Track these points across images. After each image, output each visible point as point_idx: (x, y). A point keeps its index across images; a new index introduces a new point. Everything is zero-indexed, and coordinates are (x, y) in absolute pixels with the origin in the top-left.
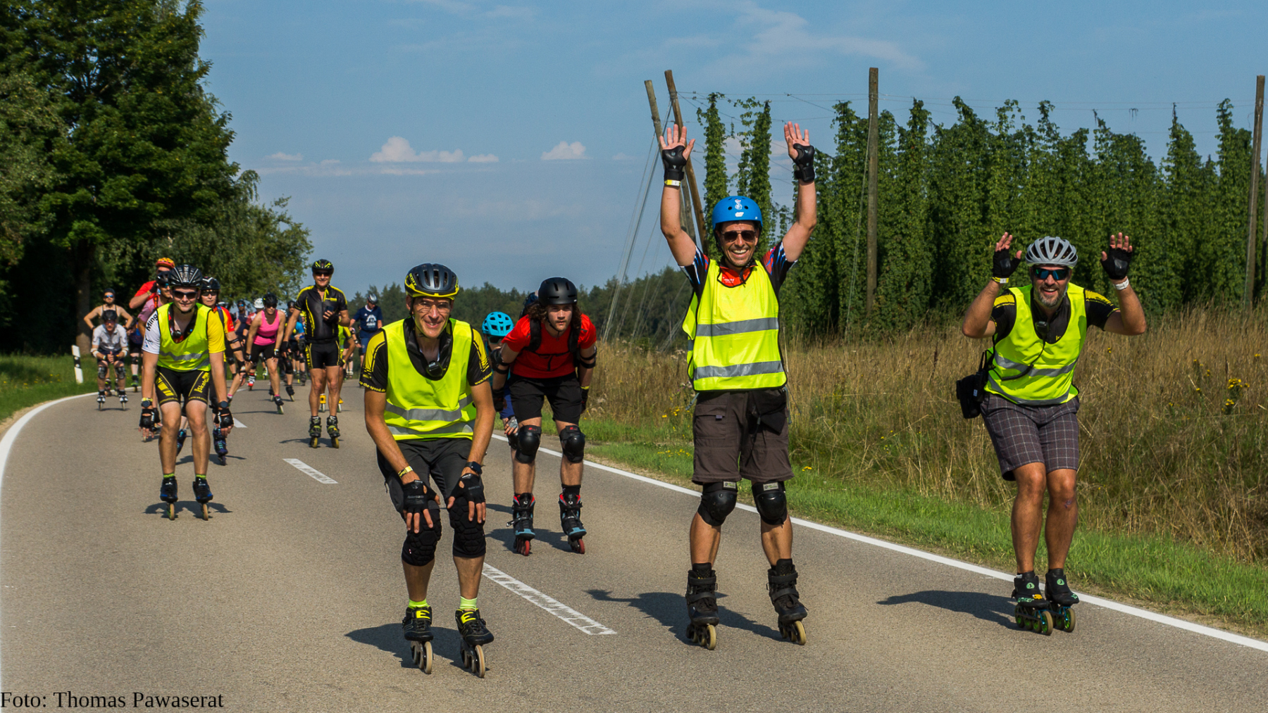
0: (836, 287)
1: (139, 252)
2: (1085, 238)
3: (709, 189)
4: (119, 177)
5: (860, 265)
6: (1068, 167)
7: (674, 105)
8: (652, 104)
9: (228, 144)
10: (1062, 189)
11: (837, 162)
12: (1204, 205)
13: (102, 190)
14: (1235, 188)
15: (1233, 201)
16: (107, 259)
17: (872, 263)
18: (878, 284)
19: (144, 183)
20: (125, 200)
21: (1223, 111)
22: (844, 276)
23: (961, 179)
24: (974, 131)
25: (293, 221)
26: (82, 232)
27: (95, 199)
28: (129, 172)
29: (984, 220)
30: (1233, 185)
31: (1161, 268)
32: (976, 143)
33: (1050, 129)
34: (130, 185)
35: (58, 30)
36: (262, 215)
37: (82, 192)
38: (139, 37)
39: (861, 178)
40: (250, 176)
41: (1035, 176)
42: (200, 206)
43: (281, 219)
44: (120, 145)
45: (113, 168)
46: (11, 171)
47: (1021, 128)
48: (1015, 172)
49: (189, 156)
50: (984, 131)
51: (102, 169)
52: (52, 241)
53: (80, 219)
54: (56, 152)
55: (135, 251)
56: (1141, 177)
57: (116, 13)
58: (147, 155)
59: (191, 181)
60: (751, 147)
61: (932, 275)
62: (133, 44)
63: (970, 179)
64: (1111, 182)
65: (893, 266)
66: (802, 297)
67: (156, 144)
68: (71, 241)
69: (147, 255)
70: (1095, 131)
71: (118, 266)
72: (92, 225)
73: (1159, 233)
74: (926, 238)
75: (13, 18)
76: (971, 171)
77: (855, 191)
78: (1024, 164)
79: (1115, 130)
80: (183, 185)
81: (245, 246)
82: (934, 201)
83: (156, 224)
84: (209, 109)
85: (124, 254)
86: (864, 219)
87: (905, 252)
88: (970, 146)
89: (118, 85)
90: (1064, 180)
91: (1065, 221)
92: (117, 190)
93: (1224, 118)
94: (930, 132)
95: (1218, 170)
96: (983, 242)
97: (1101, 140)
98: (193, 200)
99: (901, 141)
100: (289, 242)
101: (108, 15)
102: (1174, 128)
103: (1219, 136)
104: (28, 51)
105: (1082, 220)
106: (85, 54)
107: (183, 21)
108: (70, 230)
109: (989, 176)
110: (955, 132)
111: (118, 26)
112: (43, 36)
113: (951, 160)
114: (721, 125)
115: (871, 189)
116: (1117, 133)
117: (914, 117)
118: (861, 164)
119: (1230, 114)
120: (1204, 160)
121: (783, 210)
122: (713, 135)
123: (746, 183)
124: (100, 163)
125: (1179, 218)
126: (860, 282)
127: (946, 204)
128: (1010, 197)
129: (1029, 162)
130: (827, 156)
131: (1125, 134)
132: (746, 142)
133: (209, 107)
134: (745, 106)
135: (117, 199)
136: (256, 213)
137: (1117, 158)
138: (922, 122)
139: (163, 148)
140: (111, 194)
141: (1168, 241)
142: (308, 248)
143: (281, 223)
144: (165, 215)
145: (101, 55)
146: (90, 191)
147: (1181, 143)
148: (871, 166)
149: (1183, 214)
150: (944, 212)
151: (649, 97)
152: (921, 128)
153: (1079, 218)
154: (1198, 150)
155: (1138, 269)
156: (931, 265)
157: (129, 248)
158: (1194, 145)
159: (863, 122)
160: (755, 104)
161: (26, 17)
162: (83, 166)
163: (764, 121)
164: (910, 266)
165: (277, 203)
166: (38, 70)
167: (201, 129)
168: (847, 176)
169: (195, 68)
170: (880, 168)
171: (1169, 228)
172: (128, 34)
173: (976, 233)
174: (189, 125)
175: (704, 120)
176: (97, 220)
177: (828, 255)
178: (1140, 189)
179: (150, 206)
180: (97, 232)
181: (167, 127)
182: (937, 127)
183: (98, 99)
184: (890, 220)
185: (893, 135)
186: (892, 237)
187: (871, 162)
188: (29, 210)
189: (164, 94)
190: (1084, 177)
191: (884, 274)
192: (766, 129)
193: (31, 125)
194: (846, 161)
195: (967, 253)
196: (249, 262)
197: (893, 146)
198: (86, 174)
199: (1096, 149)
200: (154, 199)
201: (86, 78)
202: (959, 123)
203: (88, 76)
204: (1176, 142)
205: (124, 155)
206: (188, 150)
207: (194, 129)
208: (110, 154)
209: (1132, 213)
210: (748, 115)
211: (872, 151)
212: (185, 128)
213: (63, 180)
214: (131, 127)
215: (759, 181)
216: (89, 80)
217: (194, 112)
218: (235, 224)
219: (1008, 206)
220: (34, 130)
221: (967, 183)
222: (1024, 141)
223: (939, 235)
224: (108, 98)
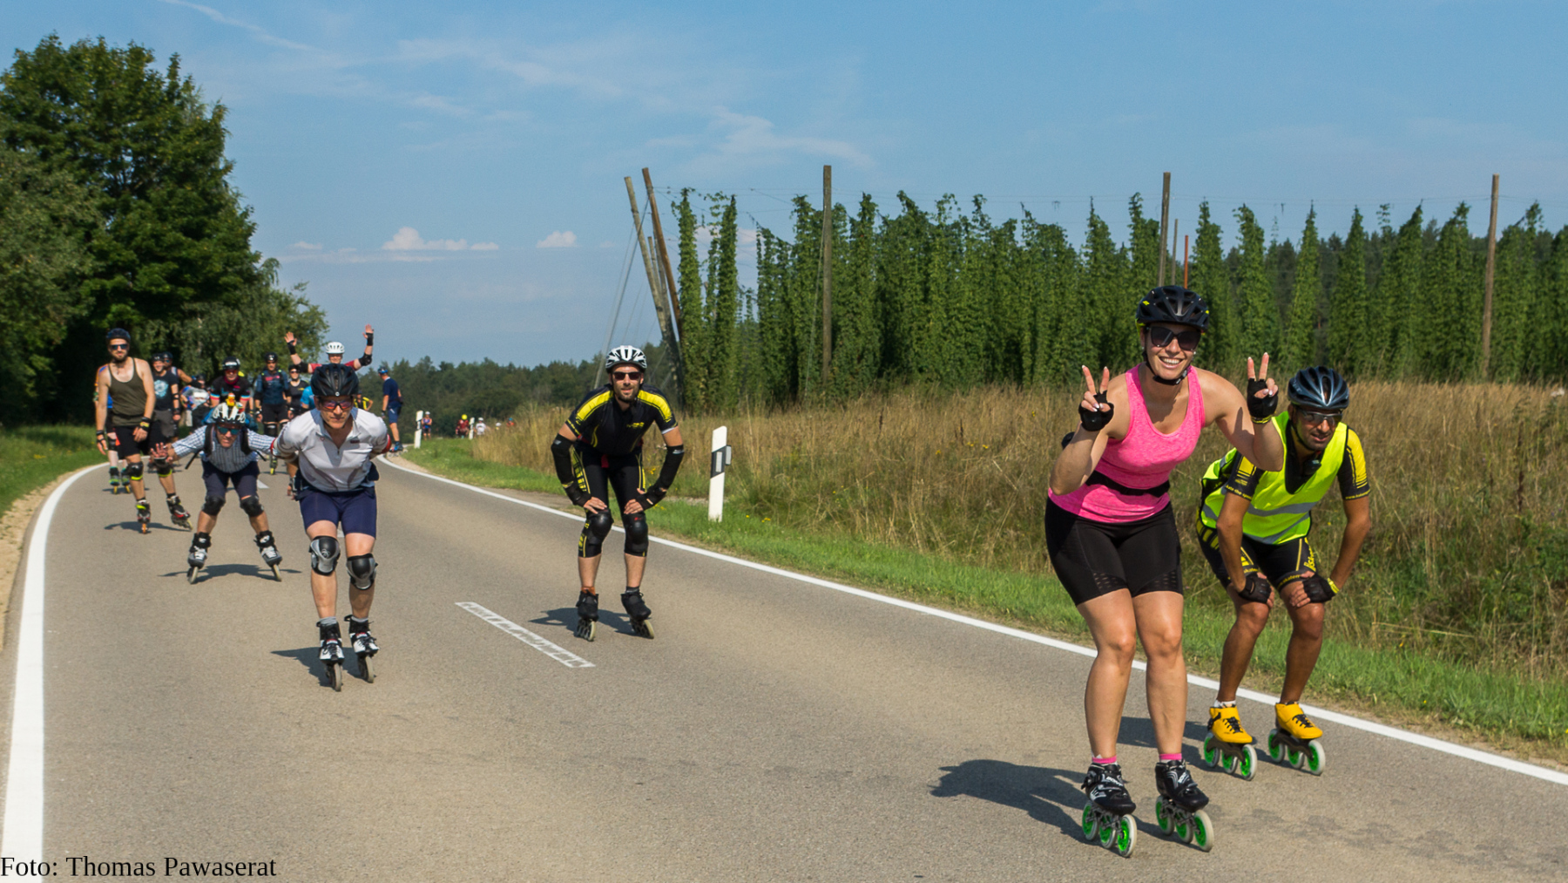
0: (795, 360)
1: (171, 332)
2: (1015, 316)
3: (683, 273)
4: (153, 264)
5: (817, 340)
6: (999, 253)
7: (650, 198)
8: (632, 198)
9: (250, 235)
10: (994, 273)
11: (796, 249)
12: (1118, 286)
13: (137, 277)
14: (1145, 271)
15: (1144, 282)
16: (143, 339)
17: (827, 338)
18: (833, 357)
19: (175, 270)
20: (158, 286)
21: (1134, 203)
22: (802, 350)
23: (905, 264)
24: (917, 221)
25: (311, 303)
26: (120, 314)
27: (131, 284)
28: (161, 260)
29: (925, 300)
30: (1143, 268)
31: (1081, 342)
32: (918, 232)
33: (983, 219)
34: (162, 272)
35: (96, 133)
36: (283, 299)
37: (119, 278)
38: (169, 139)
39: (817, 263)
40: (272, 263)
41: (970, 261)
42: (227, 290)
43: (300, 301)
44: (153, 236)
45: (147, 256)
46: (54, 260)
47: (957, 219)
48: (953, 257)
49: (216, 245)
50: (925, 221)
51: (138, 257)
52: (93, 323)
53: (118, 302)
54: (95, 242)
55: (168, 331)
56: (1063, 262)
57: (148, 117)
58: (178, 245)
59: (218, 268)
60: (720, 236)
61: (881, 349)
62: (164, 145)
63: (913, 264)
64: (1037, 266)
65: (846, 341)
66: (766, 369)
67: (186, 234)
68: (109, 322)
69: (179, 334)
70: (1023, 222)
71: (153, 345)
72: (129, 308)
73: (1079, 311)
74: (875, 317)
75: (54, 122)
76: (914, 257)
77: (811, 274)
78: (961, 250)
79: (1040, 221)
80: (211, 271)
81: (268, 326)
82: (881, 284)
83: (186, 306)
84: (234, 203)
85: (158, 334)
86: (820, 299)
87: (856, 329)
88: (913, 234)
89: (151, 182)
90: (996, 265)
91: (997, 301)
92: (151, 276)
93: (1136, 210)
94: (877, 222)
95: (1130, 255)
96: (924, 320)
97: (1028, 229)
98: (220, 286)
99: (852, 230)
100: (307, 322)
101: (141, 119)
102: (1091, 219)
103: (1130, 226)
104: (68, 152)
105: (1012, 299)
106: (121, 154)
107: (210, 124)
108: (108, 312)
109: (930, 261)
110: (900, 222)
111: (149, 130)
112: (82, 138)
113: (896, 247)
114: (693, 216)
115: (826, 273)
116: (1041, 223)
117: (864, 209)
118: (817, 251)
119: (1140, 206)
120: (1118, 247)
121: (749, 291)
122: (685, 225)
123: (715, 268)
124: (136, 251)
125: (1096, 298)
126: (816, 355)
127: (892, 286)
128: (948, 280)
129: (965, 249)
130: (787, 243)
131: (1048, 224)
132: (715, 231)
133: (234, 202)
134: (714, 200)
135: (151, 284)
136: (277, 296)
137: (1042, 245)
138: (869, 212)
139: (193, 238)
140: (145, 280)
141: (1086, 318)
142: (325, 328)
143: (300, 305)
144: (195, 299)
145: (135, 154)
146: (127, 277)
147: (1098, 232)
148: (826, 252)
149: (1100, 293)
150: (890, 293)
151: (629, 192)
152: (870, 219)
153: (1009, 297)
154: (1113, 238)
155: (1061, 343)
156: (880, 340)
157: (163, 329)
158: (1109, 234)
159: (818, 214)
160: (722, 198)
161: (67, 121)
162: (119, 255)
163: (730, 213)
164: (861, 341)
165: (296, 288)
166: (78, 169)
167: (226, 221)
168: (804, 262)
169: (221, 166)
170: (834, 255)
171: (1088, 306)
172: (160, 136)
173: (919, 311)
174: (216, 218)
175: (677, 212)
176: (133, 303)
177: (789, 331)
178: (1062, 272)
179: (181, 291)
180: (134, 314)
181: (196, 220)
182: (883, 218)
183: (133, 195)
184: (843, 300)
185: (845, 225)
186: (844, 315)
187: (826, 249)
188: (71, 295)
189: (192, 190)
190: (1013, 262)
191: (838, 348)
192: (733, 220)
193: (72, 218)
194: (803, 248)
195: (911, 329)
196: (271, 339)
197: (844, 234)
198: (123, 262)
199: (1024, 237)
200: (184, 284)
201: (122, 176)
202: (903, 214)
203: (123, 174)
204: (1093, 231)
205: (157, 245)
206: (215, 241)
207: (221, 221)
208: (145, 243)
209: (1056, 294)
210: (717, 207)
211: (826, 238)
212: (212, 220)
213: (101, 267)
214: (163, 219)
215: (727, 266)
216: (125, 177)
217: (220, 206)
218: (259, 306)
219: (946, 287)
220: (75, 223)
221: (911, 268)
222: (960, 230)
223: (886, 313)
224: (141, 193)
